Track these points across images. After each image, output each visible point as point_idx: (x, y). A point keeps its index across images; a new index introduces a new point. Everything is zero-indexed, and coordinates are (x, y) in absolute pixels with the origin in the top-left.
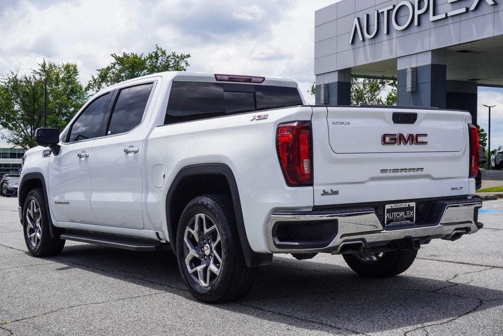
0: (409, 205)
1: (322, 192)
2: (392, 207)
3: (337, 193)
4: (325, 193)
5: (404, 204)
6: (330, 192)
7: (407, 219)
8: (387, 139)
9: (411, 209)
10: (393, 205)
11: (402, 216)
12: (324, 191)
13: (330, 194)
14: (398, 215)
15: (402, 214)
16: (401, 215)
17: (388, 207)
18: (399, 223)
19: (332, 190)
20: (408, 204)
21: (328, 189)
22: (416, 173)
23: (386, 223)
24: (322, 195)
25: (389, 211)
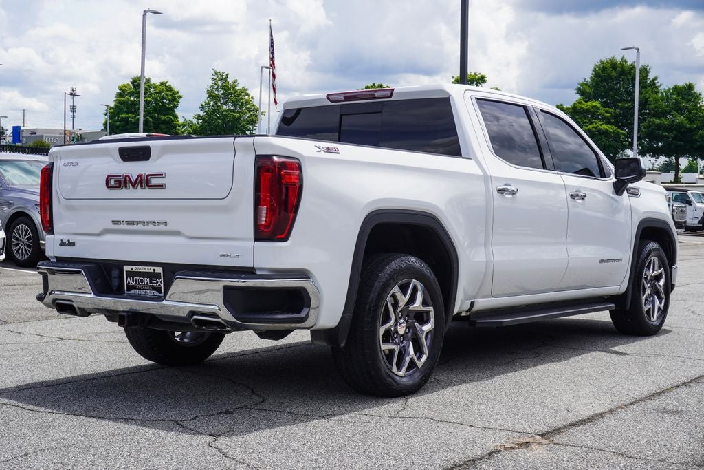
0: (154, 270)
1: (60, 242)
2: (132, 269)
3: (72, 244)
4: (63, 244)
5: (147, 267)
6: (67, 243)
7: (154, 289)
8: (112, 183)
9: (157, 275)
10: (133, 267)
11: (147, 283)
12: (62, 240)
13: (67, 245)
14: (142, 281)
15: (146, 280)
16: (145, 282)
17: (127, 268)
18: (143, 292)
19: (69, 241)
20: (152, 268)
21: (66, 239)
22: (157, 228)
23: (126, 288)
24: (60, 245)
25: (130, 274)
